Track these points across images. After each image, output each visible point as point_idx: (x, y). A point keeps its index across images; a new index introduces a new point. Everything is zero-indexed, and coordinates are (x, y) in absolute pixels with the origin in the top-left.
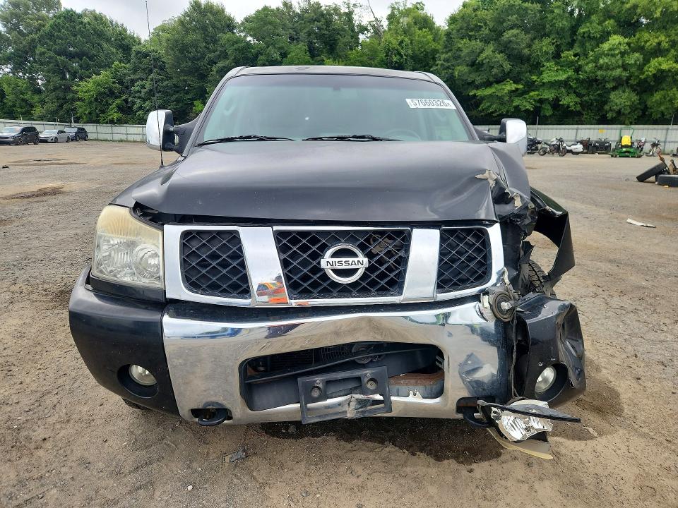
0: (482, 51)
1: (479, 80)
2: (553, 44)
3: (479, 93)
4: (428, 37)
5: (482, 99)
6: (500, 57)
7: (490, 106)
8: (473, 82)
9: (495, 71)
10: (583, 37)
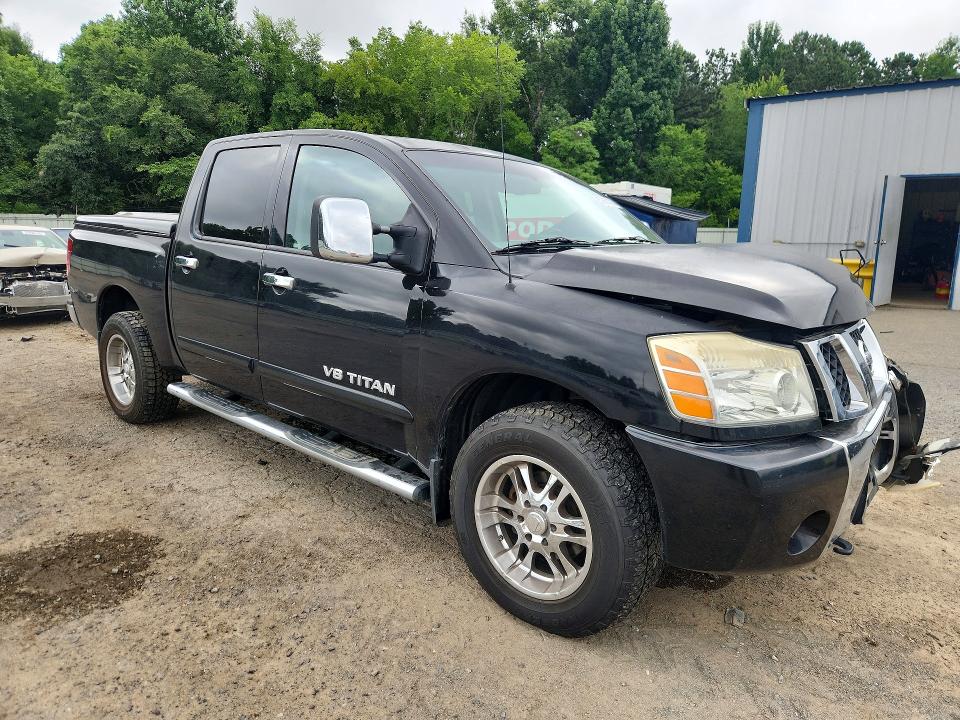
0: (145, 108)
1: (147, 150)
2: (245, 113)
3: (154, 169)
4: (30, 69)
5: (159, 178)
6: (174, 120)
7: (174, 190)
8: (139, 151)
9: (170, 140)
10: (281, 109)
